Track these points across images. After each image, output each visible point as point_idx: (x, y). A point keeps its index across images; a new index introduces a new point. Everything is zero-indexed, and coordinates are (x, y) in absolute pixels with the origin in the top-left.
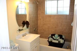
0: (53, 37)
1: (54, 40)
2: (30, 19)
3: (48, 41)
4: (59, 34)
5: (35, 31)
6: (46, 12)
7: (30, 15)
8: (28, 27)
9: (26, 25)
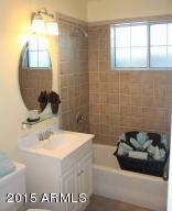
3: (116, 154)
6: (113, 61)
7: (61, 72)
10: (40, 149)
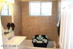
0: (37, 38)
1: (38, 40)
2: (15, 21)
3: (32, 42)
4: (43, 34)
5: (20, 33)
7: (14, 17)
8: (13, 29)
9: (11, 27)
10: (10, 43)
